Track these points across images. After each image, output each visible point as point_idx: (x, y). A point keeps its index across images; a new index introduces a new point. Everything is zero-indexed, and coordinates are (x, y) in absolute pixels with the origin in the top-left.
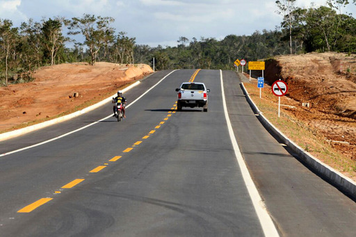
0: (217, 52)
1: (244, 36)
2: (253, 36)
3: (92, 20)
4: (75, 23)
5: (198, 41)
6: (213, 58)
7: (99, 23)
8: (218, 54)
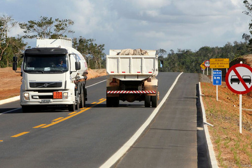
0: (192, 62)
1: (217, 47)
2: (225, 47)
3: (50, 22)
4: (31, 27)
5: (175, 52)
6: (188, 68)
7: (57, 26)
8: (194, 64)
